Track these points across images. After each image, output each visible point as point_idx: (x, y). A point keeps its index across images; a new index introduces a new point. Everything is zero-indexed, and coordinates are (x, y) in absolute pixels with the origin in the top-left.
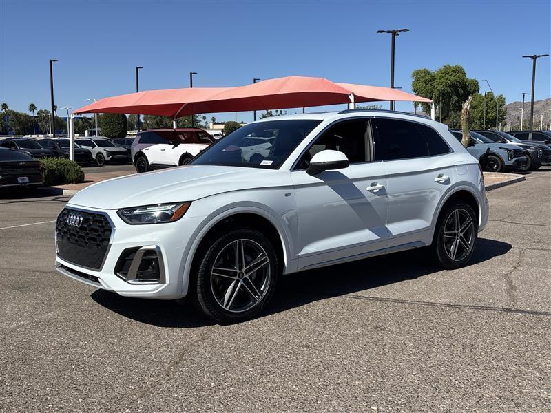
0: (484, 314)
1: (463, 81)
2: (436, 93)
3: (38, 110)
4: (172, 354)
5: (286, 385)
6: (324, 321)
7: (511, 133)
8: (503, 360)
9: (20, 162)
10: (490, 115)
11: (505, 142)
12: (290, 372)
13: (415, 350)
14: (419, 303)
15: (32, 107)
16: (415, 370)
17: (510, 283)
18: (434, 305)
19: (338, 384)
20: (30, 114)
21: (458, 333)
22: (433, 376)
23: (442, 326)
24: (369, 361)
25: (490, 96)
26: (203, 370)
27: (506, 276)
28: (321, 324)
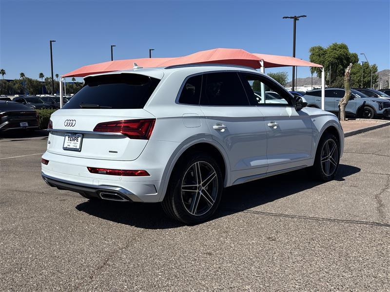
0: (358, 227)
1: (347, 54)
2: (327, 63)
3: (45, 77)
4: (99, 259)
5: (187, 289)
6: (227, 232)
7: (382, 90)
8: (373, 268)
9: (22, 112)
10: (366, 79)
11: (377, 97)
12: (192, 277)
13: (299, 258)
14: (305, 218)
15: (41, 75)
16: (298, 276)
17: (379, 202)
18: (317, 220)
19: (231, 288)
20: (40, 80)
21: (336, 243)
22: (312, 282)
23: (323, 237)
24: (259, 268)
25: (366, 65)
26: (121, 274)
27: (376, 196)
28: (224, 235)
